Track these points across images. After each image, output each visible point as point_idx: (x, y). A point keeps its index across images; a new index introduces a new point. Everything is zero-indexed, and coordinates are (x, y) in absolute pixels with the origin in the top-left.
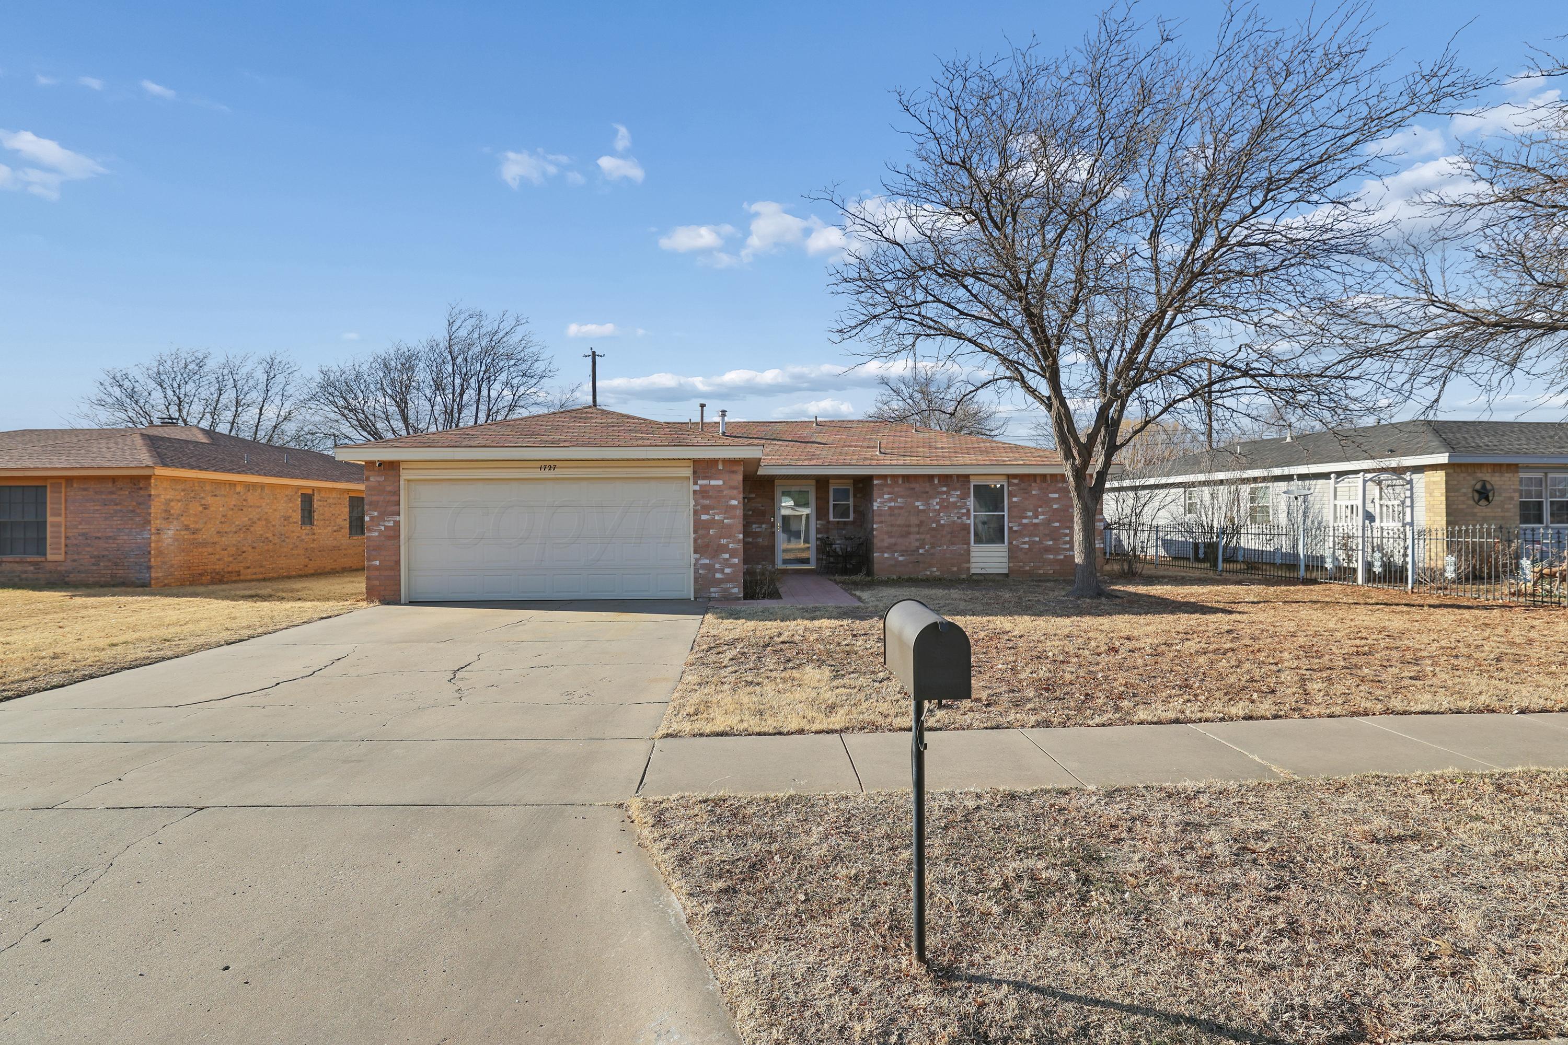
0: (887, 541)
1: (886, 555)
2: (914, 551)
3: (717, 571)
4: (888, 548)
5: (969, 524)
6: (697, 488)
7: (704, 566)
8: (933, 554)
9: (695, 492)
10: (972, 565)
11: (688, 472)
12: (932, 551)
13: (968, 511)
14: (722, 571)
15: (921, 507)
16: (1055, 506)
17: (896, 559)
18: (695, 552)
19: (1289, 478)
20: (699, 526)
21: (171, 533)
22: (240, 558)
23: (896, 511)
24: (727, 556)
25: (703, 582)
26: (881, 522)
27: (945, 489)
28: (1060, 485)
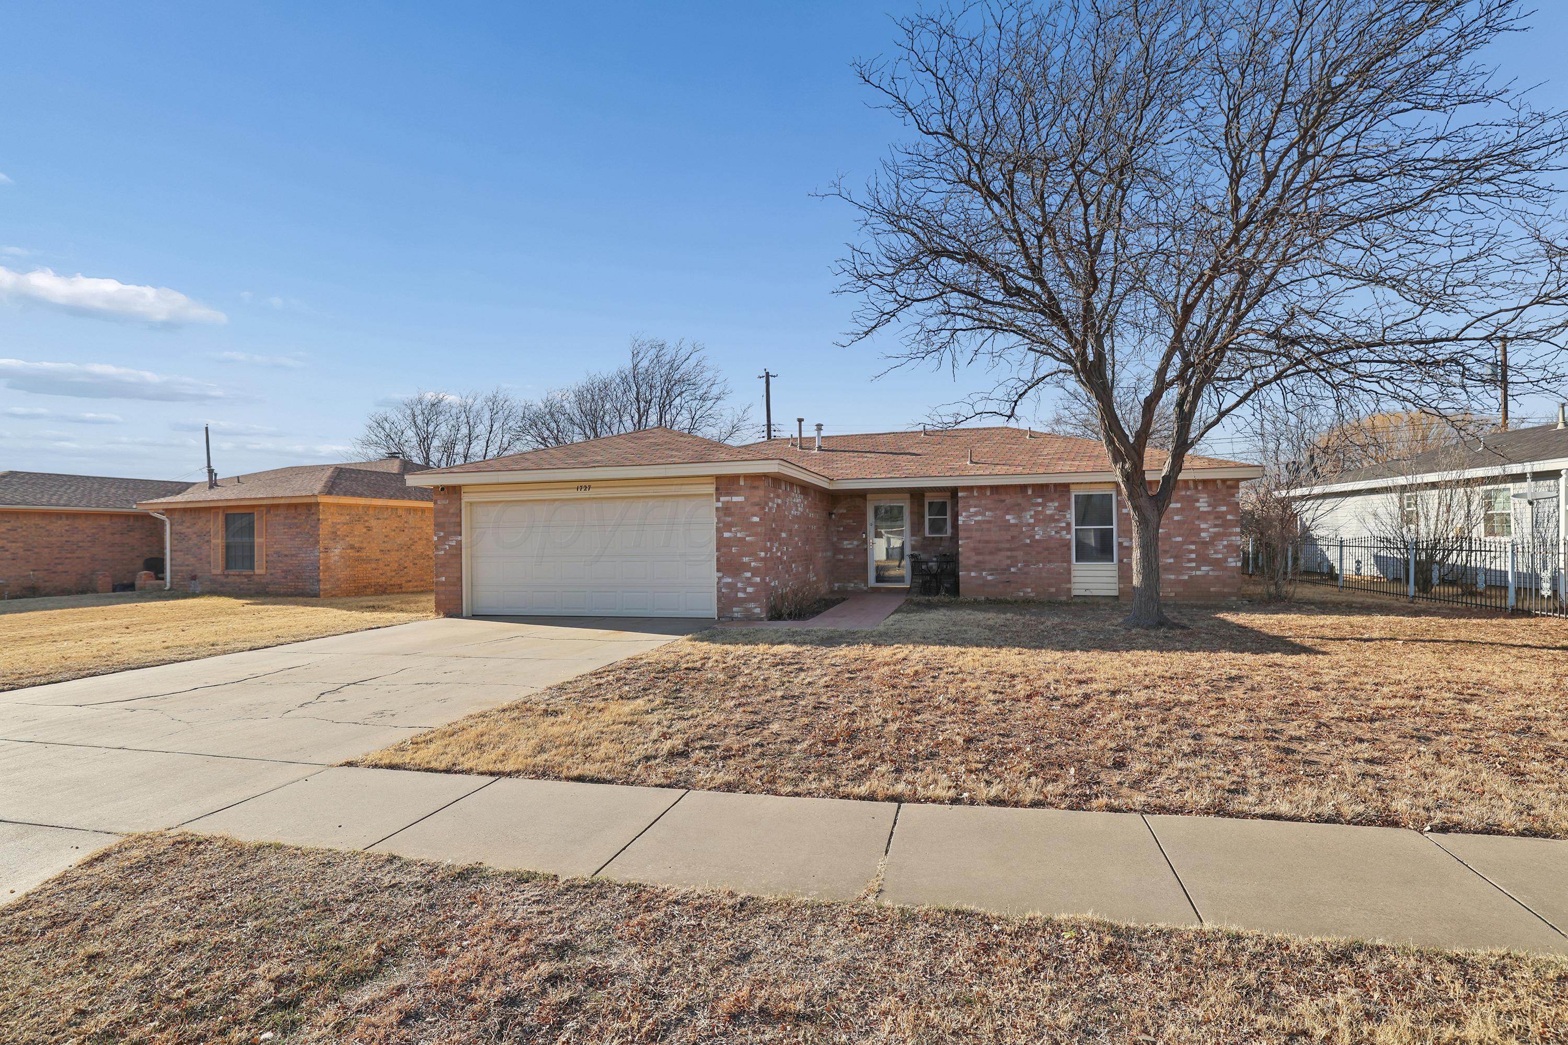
0: (975, 558)
1: (973, 574)
2: (1006, 570)
3: (739, 590)
4: (974, 566)
5: (1070, 540)
6: (720, 505)
7: (727, 585)
8: (1027, 573)
9: (717, 509)
10: (1074, 586)
11: (711, 489)
12: (1026, 569)
13: (1069, 524)
14: (744, 590)
15: (1012, 521)
16: (1176, 518)
17: (984, 578)
18: (718, 570)
19: (1521, 477)
20: (722, 544)
21: (337, 551)
22: (402, 573)
23: (984, 526)
24: (749, 575)
25: (726, 601)
26: (967, 538)
27: (1040, 500)
28: (1183, 493)
